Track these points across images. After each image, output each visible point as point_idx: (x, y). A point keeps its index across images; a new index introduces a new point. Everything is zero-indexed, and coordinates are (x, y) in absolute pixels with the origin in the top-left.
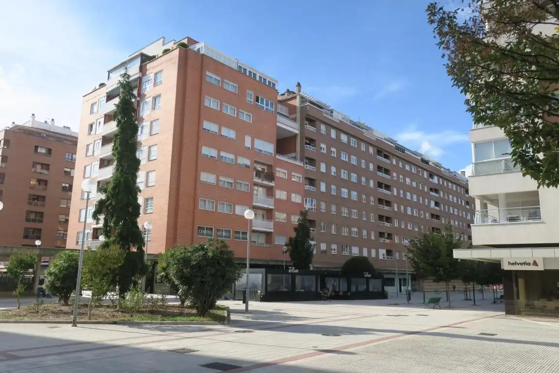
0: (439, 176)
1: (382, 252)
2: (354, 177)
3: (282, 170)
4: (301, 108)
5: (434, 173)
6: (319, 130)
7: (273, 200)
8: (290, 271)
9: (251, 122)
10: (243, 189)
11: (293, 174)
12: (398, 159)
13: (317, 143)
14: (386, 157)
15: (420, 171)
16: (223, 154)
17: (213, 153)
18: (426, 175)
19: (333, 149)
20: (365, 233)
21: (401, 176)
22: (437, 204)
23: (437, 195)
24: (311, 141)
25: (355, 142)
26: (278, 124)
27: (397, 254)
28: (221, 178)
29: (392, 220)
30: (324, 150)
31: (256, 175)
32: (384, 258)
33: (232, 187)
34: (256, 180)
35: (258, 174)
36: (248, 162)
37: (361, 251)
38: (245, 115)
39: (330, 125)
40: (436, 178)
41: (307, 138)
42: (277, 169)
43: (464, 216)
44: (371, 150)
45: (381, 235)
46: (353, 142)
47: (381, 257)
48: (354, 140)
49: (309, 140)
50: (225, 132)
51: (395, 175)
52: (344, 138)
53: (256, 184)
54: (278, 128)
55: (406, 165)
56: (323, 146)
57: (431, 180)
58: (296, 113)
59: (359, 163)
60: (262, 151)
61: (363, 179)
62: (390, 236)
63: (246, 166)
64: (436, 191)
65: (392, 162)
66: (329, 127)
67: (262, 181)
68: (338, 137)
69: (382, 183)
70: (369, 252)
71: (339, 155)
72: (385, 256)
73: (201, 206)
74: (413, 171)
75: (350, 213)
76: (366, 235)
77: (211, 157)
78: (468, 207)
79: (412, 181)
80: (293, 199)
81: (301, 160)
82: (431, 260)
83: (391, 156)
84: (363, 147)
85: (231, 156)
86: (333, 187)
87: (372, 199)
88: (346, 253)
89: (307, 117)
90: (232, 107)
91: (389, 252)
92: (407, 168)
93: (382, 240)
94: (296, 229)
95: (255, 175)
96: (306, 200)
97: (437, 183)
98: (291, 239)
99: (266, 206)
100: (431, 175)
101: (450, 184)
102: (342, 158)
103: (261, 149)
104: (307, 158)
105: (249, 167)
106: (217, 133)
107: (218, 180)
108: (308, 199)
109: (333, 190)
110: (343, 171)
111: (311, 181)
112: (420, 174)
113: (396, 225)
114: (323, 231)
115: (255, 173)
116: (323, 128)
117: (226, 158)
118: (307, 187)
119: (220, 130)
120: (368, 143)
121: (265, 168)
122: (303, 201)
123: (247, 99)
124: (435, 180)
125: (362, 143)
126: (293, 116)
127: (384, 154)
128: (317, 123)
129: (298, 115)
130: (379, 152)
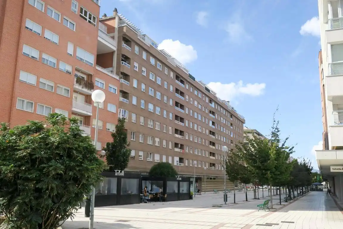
0: (216, 103)
1: (177, 159)
2: (158, 96)
3: (100, 81)
4: (119, 28)
5: (212, 100)
6: (133, 50)
7: (91, 107)
8: (116, 174)
9: (74, 30)
10: (63, 93)
11: (110, 85)
12: (190, 85)
13: (131, 61)
14: (182, 82)
15: (203, 96)
16: (45, 56)
17: (35, 53)
18: (207, 100)
19: (144, 69)
20: (164, 143)
21: (191, 99)
22: (213, 123)
23: (214, 117)
24: (126, 59)
25: (160, 65)
26: (99, 39)
27: (187, 161)
28: (41, 80)
29: (184, 134)
30: (136, 68)
31: (77, 82)
32: (177, 164)
33: (52, 90)
34: (77, 87)
35: (79, 81)
36: (69, 68)
37: (161, 158)
38: (69, 22)
39: (142, 48)
40: (213, 103)
41: (123, 55)
42: (97, 79)
43: (229, 134)
44: (172, 74)
45: (176, 145)
46: (159, 66)
47: (175, 164)
48: (160, 64)
49: (125, 58)
50: (48, 35)
51: (187, 97)
52: (152, 61)
53: (76, 91)
54: (99, 42)
55: (195, 91)
56: (136, 65)
57: (210, 104)
58: (114, 32)
59: (163, 84)
60: (84, 60)
61: (165, 98)
62: (182, 147)
63: (68, 72)
64: (213, 113)
65: (186, 87)
66: (141, 49)
67: (82, 88)
68: (148, 59)
69: (178, 103)
70: (167, 159)
71: (148, 75)
72: (178, 163)
73: (18, 106)
74: (199, 96)
75: (154, 125)
76: (165, 145)
77: (32, 57)
78: (232, 127)
79: (198, 103)
80: (109, 109)
81: (117, 74)
82: (258, 164)
83: (185, 82)
84: (166, 71)
85: (54, 61)
86: (143, 102)
87: (171, 115)
88: (150, 159)
89: (124, 36)
90: (57, 12)
91: (181, 160)
92: (196, 93)
93: (177, 150)
94: (113, 135)
95: (75, 82)
96: (120, 110)
97: (214, 107)
98: (108, 144)
99: (85, 113)
100: (211, 101)
101: (222, 109)
102: (150, 78)
103: (82, 58)
104: (122, 73)
105: (70, 73)
106: (40, 34)
107: (38, 82)
108: (122, 109)
109: (142, 104)
110: (150, 88)
111: (125, 94)
112: (204, 99)
113: (187, 138)
114: (132, 139)
115: (75, 79)
116: (137, 49)
117: (48, 60)
118: (121, 99)
119: (43, 32)
120: (170, 69)
121: (85, 77)
122: (117, 111)
123: (72, 7)
124: (213, 105)
125: (166, 68)
126: (112, 35)
127: (181, 80)
128: (133, 43)
129: (116, 34)
130: (177, 77)
